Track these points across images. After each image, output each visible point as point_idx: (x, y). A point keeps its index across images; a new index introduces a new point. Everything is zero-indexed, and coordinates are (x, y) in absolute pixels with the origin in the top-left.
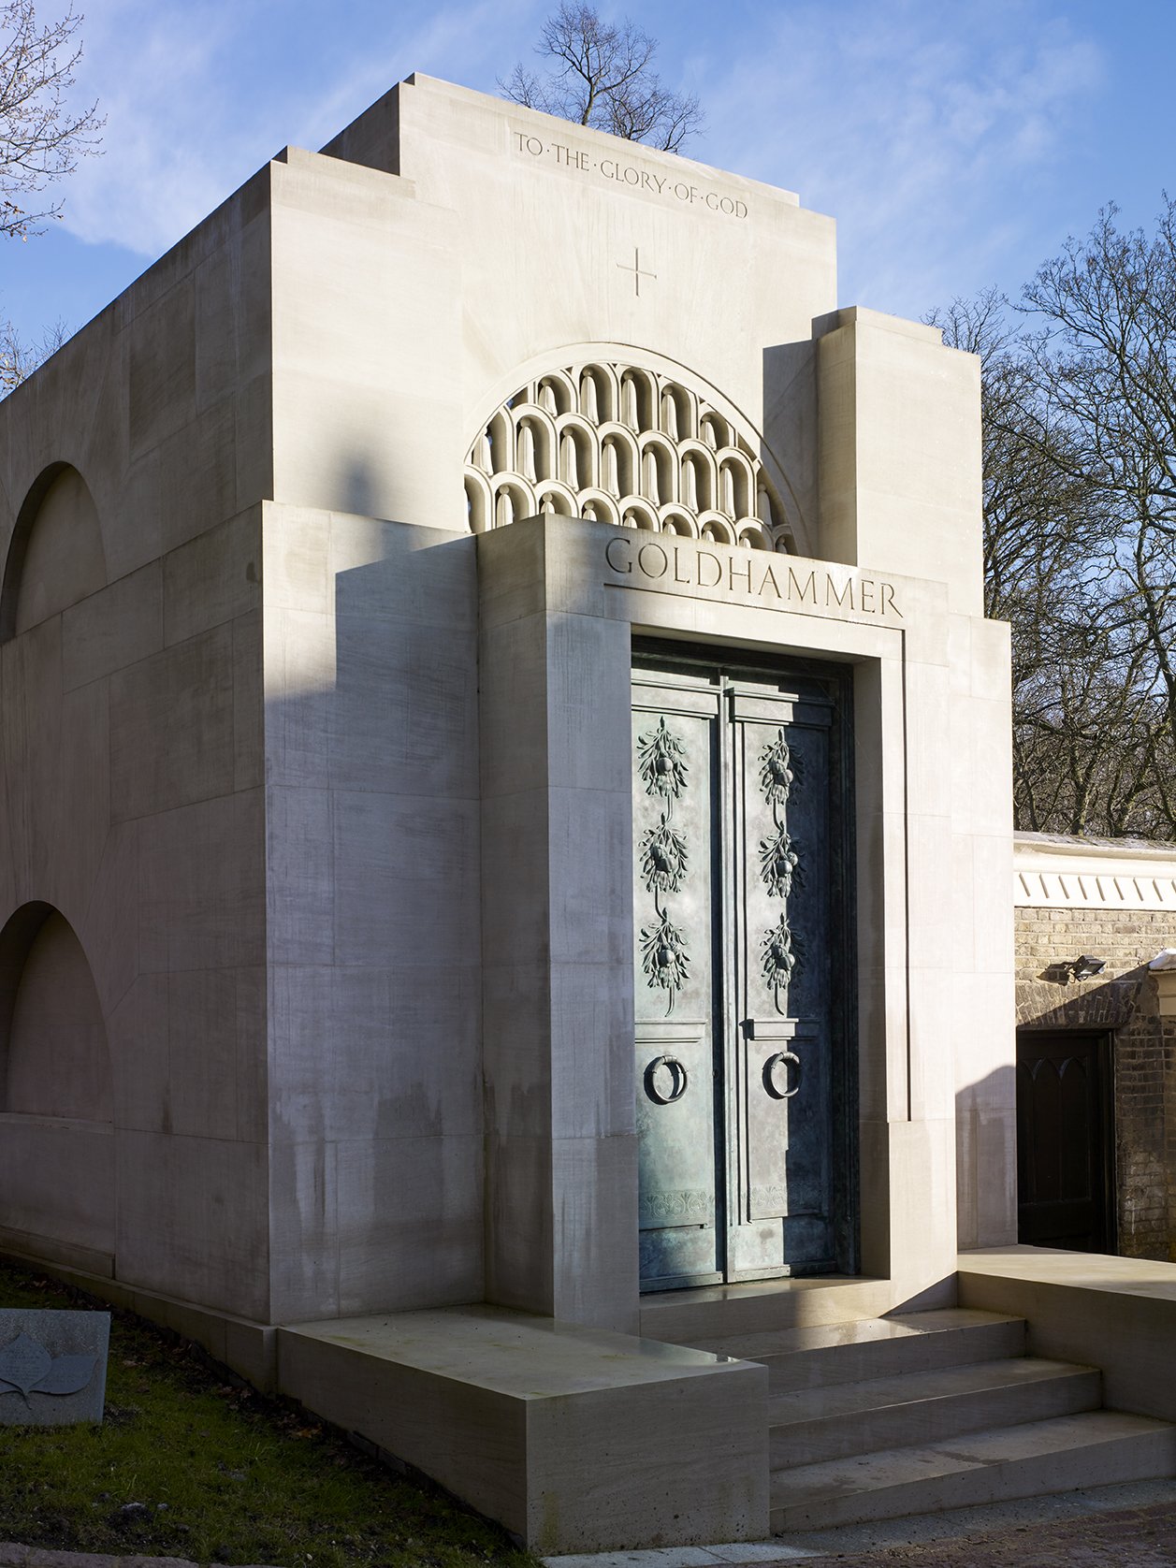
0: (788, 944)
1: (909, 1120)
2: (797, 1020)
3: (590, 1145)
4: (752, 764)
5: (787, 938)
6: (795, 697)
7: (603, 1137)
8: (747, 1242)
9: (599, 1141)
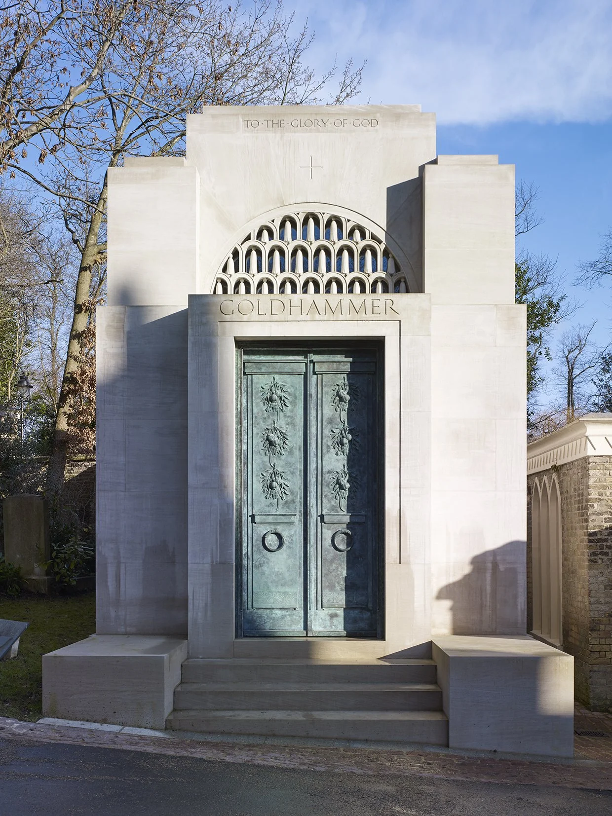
0: (347, 479)
1: (400, 563)
2: (350, 514)
3: (208, 567)
4: (327, 393)
5: (346, 475)
6: (351, 359)
7: (214, 564)
8: (321, 618)
9: (212, 565)
